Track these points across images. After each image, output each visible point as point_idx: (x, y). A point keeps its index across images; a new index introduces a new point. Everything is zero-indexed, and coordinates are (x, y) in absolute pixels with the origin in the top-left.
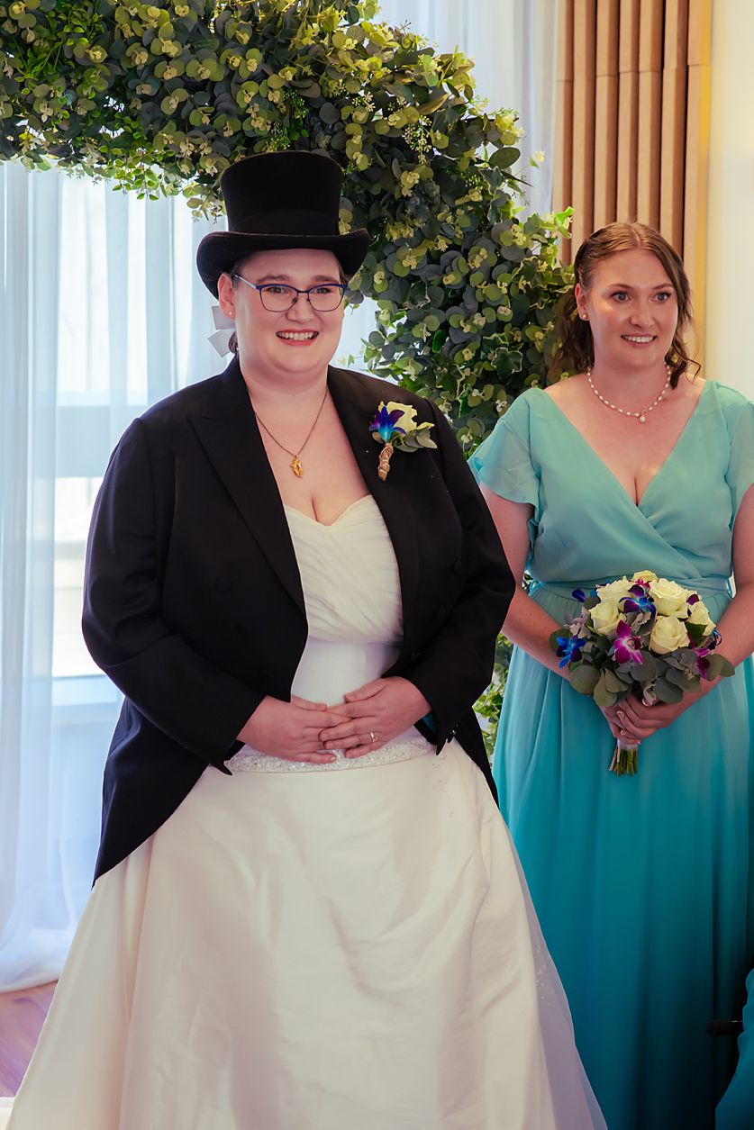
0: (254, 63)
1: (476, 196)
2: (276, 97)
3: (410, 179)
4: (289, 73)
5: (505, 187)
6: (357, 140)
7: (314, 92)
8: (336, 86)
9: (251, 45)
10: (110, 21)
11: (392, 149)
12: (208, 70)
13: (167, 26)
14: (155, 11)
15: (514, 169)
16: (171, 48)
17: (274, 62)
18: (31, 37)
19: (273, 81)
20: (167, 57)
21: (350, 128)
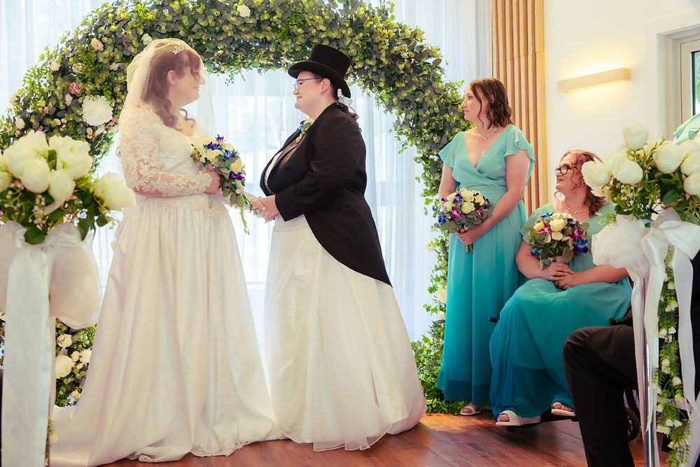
0: (350, 31)
1: (426, 73)
2: (357, 43)
3: (401, 66)
4: (361, 35)
5: (438, 72)
6: (384, 54)
7: (370, 40)
8: (377, 39)
9: (350, 26)
10: (304, 21)
11: (397, 57)
12: (334, 35)
13: (322, 21)
14: (318, 17)
15: (440, 65)
16: (323, 28)
17: (356, 32)
18: (280, 26)
19: (357, 38)
20: (321, 31)
21: (381, 51)
